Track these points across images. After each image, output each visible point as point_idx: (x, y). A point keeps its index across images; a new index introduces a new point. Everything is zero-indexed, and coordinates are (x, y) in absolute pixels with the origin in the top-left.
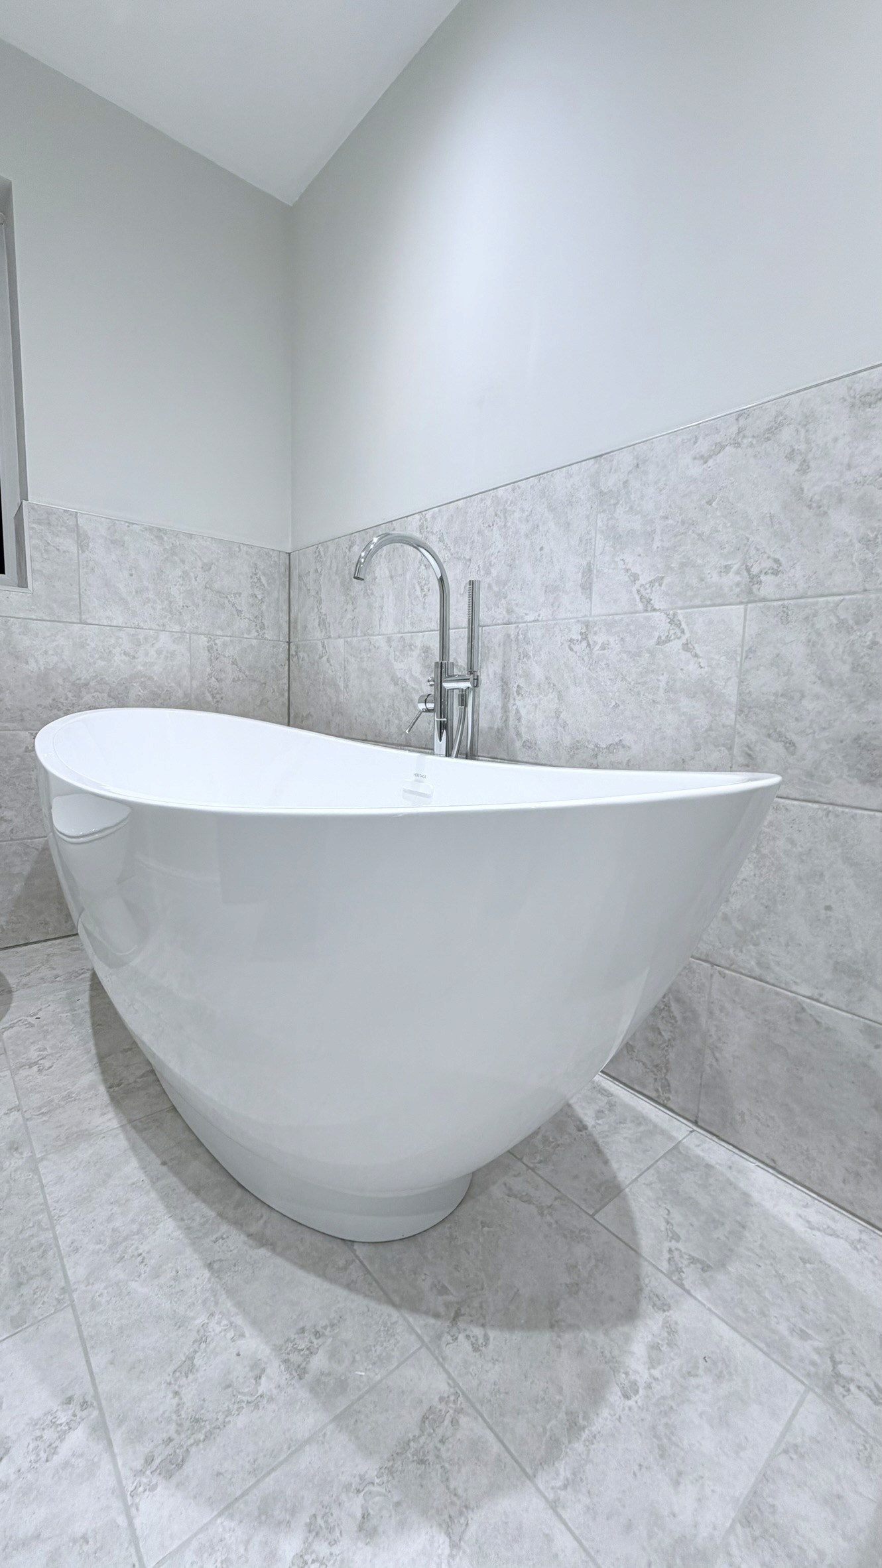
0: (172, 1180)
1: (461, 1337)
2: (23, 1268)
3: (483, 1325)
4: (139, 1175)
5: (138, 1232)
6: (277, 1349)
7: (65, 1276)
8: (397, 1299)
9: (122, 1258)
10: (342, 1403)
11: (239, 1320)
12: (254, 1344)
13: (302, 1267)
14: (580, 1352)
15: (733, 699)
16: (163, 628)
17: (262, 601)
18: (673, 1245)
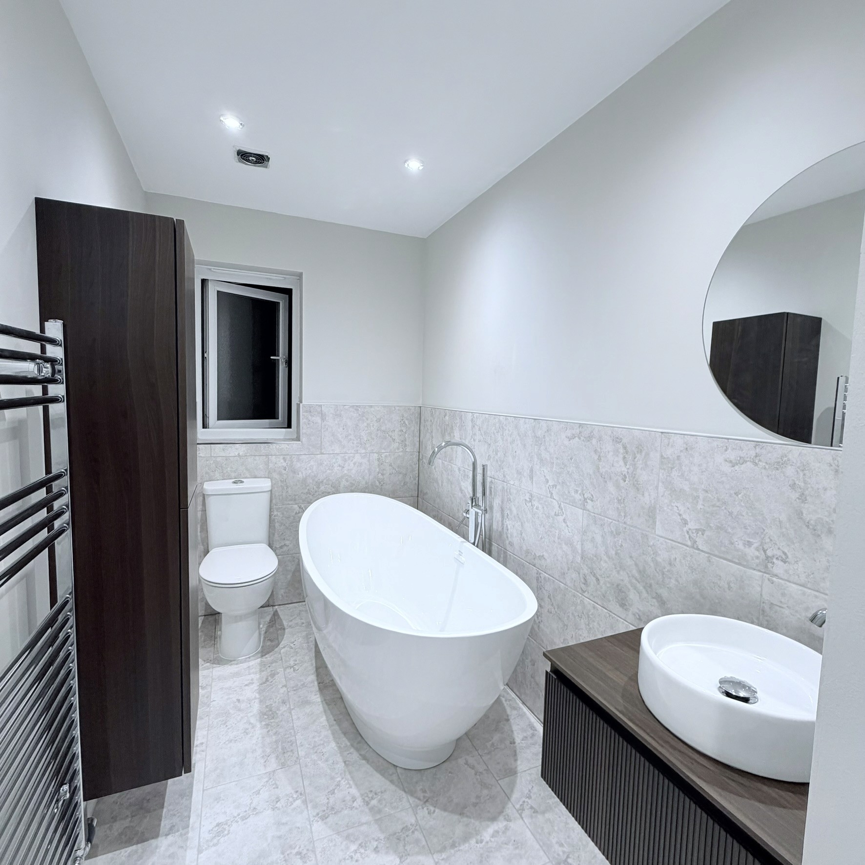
0: (336, 727)
1: (425, 809)
2: (286, 748)
3: (435, 807)
4: (325, 723)
5: (323, 744)
6: (362, 795)
7: (298, 755)
8: (407, 790)
9: (316, 752)
10: (378, 817)
11: (351, 782)
12: (354, 791)
13: (376, 771)
14: (467, 825)
15: (580, 551)
16: (357, 451)
17: (406, 433)
18: (527, 800)
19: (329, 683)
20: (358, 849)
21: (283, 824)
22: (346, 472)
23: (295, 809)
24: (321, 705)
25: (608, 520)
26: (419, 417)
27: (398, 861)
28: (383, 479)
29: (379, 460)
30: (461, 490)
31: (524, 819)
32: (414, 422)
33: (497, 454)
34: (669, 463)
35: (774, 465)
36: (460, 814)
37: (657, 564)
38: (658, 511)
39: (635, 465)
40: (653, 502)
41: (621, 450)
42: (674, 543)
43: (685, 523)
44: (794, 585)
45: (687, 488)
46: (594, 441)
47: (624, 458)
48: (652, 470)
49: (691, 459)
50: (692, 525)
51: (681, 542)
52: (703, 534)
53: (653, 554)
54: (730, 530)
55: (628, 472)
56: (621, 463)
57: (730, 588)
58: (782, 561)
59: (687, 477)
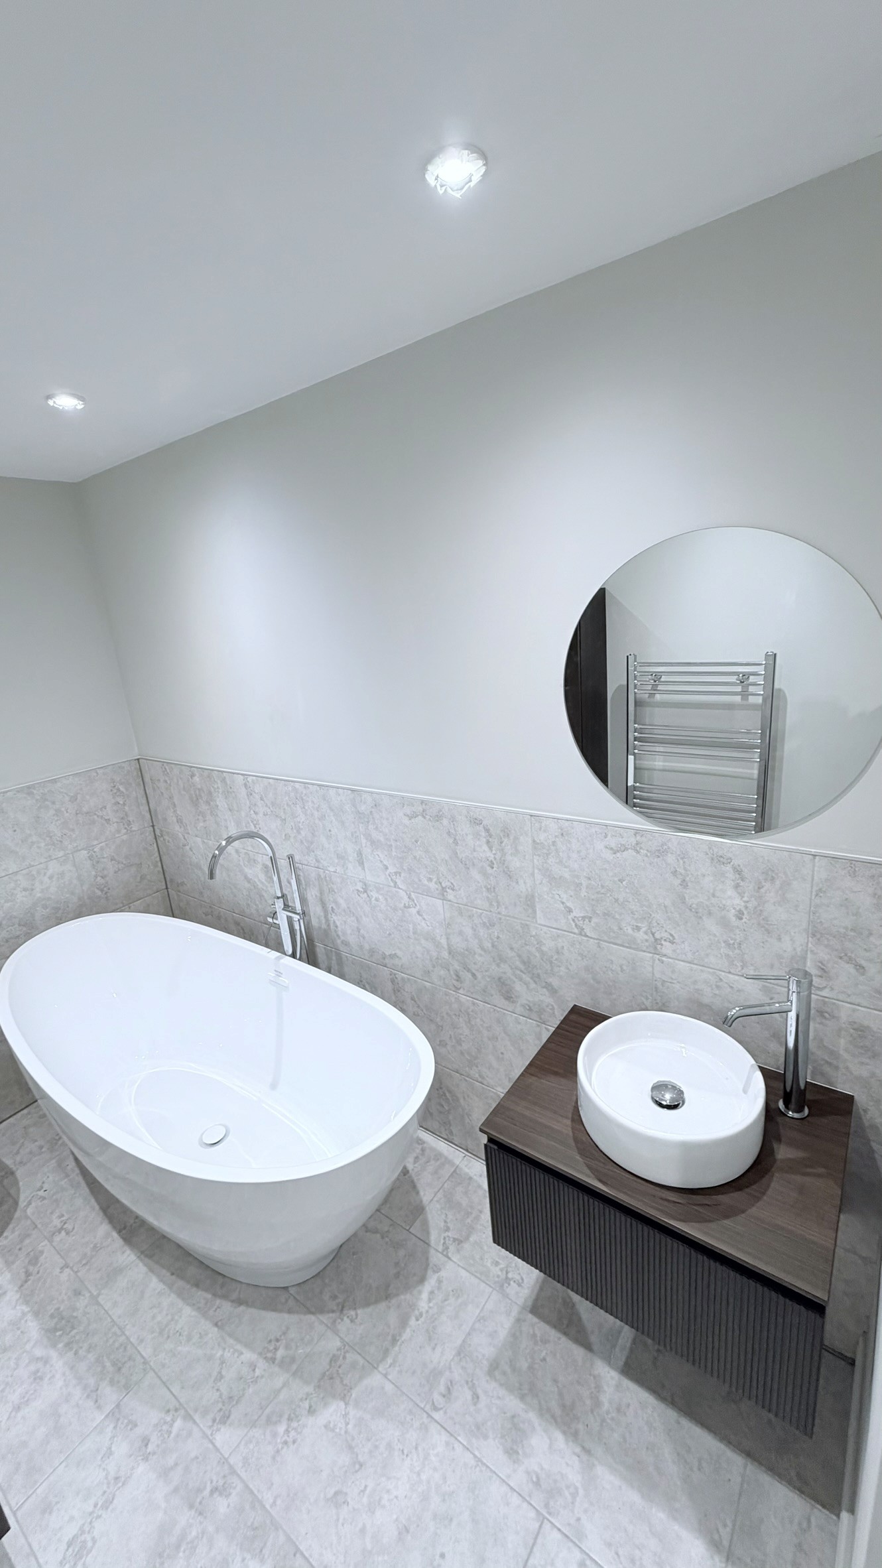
0: (180, 1283)
1: (345, 1318)
2: (117, 1360)
3: (355, 1309)
4: (161, 1286)
5: (172, 1320)
6: (260, 1354)
7: (142, 1357)
8: (313, 1310)
9: (168, 1337)
10: (294, 1367)
11: (239, 1347)
12: (248, 1355)
13: (264, 1309)
14: (399, 1306)
15: (446, 947)
16: (50, 858)
17: (124, 804)
18: (447, 1234)
19: (135, 1222)
20: (289, 1426)
21: (172, 1468)
22: (39, 895)
23: (178, 1436)
24: (141, 1264)
25: (478, 910)
26: (140, 775)
27: (342, 1404)
28: (107, 883)
29: (90, 858)
30: (249, 881)
31: (453, 1259)
32: (133, 785)
33: (299, 833)
34: (543, 848)
35: (655, 853)
36: (387, 1298)
37: (543, 953)
38: (537, 900)
39: (502, 850)
40: (530, 890)
41: (483, 834)
42: (559, 931)
43: (570, 911)
44: (682, 963)
45: (567, 875)
46: (445, 822)
47: (488, 842)
48: (525, 856)
49: (568, 845)
50: (577, 913)
51: (567, 930)
52: (590, 922)
53: (538, 944)
54: (617, 916)
55: (495, 859)
56: (485, 847)
57: (622, 970)
58: (670, 942)
59: (566, 864)
